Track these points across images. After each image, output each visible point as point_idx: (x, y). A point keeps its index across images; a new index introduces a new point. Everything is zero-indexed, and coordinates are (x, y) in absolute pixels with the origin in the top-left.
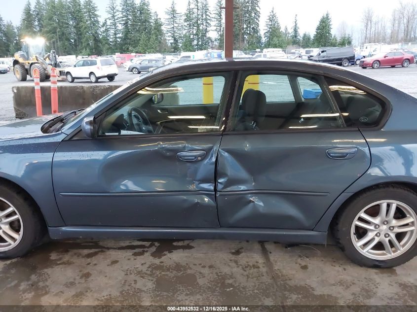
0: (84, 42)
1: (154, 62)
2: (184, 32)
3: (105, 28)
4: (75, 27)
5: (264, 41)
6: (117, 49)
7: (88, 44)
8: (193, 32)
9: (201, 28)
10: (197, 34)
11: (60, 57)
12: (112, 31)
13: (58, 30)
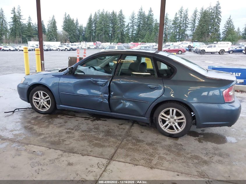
0: (116, 36)
1: (148, 48)
2: (171, 31)
3: (127, 28)
4: (112, 28)
5: (222, 37)
6: (132, 40)
7: (118, 37)
8: (176, 31)
9: (182, 28)
10: (179, 32)
11: (102, 43)
12: (131, 30)
13: (104, 29)
